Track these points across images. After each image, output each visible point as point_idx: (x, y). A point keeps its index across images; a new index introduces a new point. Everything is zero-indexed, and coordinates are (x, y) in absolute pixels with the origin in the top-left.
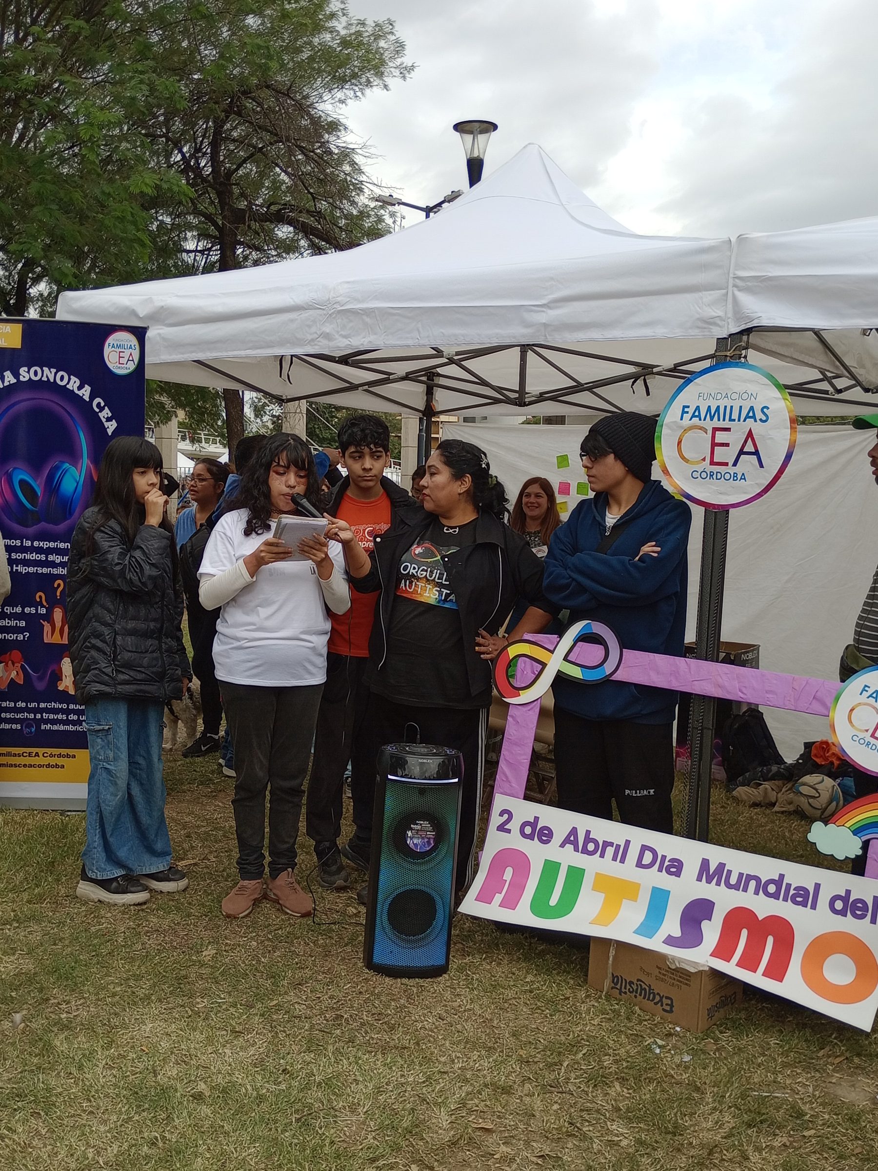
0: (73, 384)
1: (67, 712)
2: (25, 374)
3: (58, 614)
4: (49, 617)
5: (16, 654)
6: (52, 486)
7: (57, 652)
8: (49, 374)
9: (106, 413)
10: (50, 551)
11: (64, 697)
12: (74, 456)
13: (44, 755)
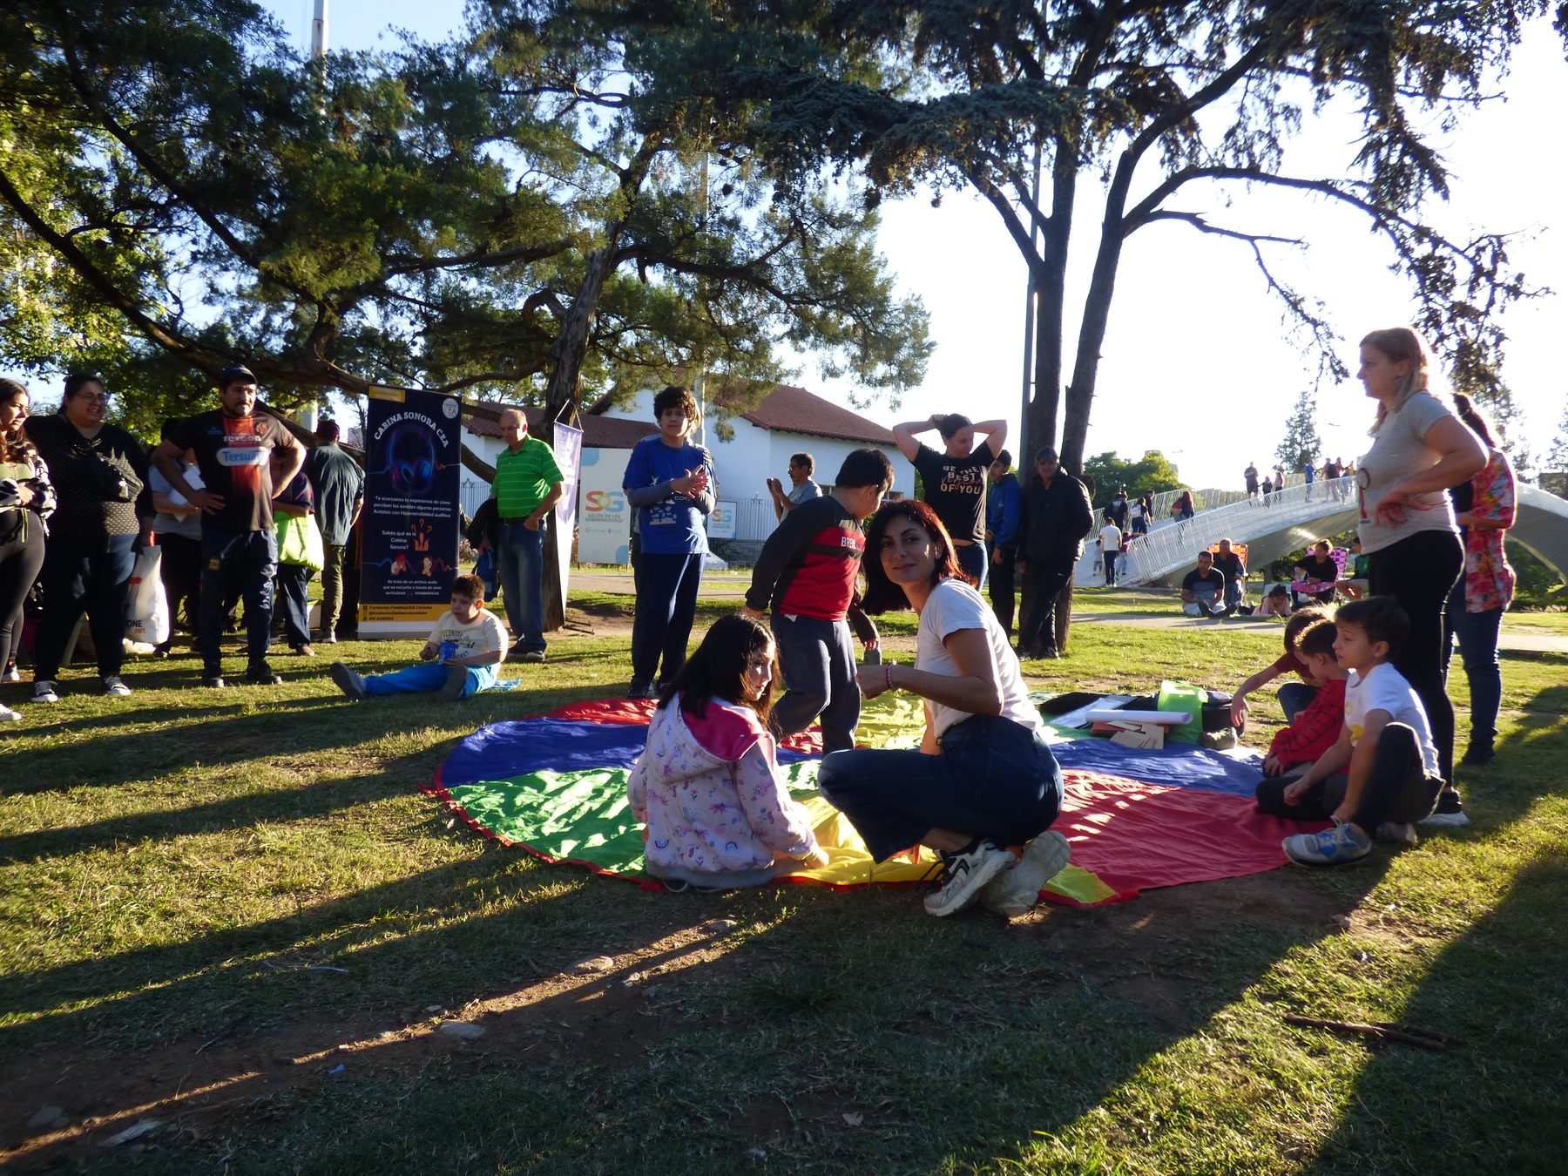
0: (429, 422)
1: (427, 585)
2: (407, 415)
3: (422, 536)
4: (417, 537)
5: (402, 556)
6: (419, 472)
7: (423, 555)
8: (418, 416)
9: (443, 436)
10: (417, 504)
11: (425, 578)
12: (428, 458)
13: (416, 607)
